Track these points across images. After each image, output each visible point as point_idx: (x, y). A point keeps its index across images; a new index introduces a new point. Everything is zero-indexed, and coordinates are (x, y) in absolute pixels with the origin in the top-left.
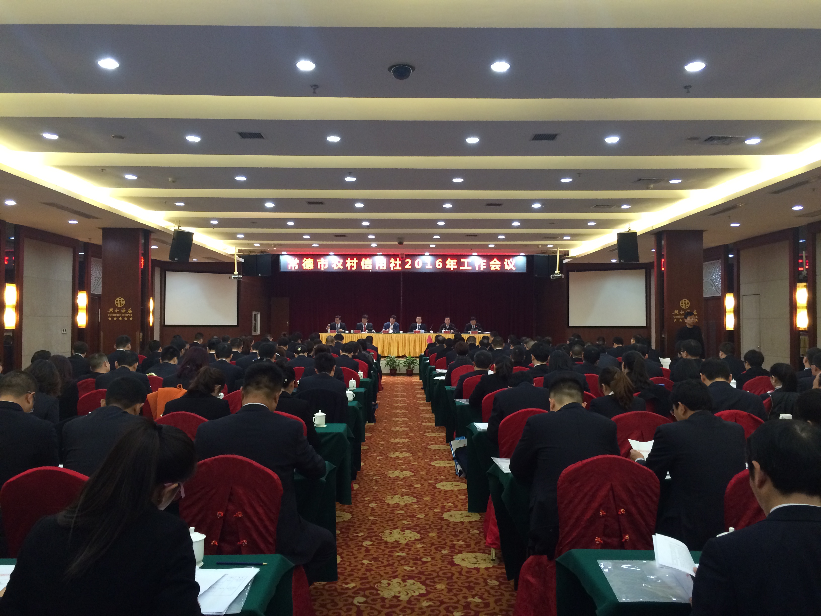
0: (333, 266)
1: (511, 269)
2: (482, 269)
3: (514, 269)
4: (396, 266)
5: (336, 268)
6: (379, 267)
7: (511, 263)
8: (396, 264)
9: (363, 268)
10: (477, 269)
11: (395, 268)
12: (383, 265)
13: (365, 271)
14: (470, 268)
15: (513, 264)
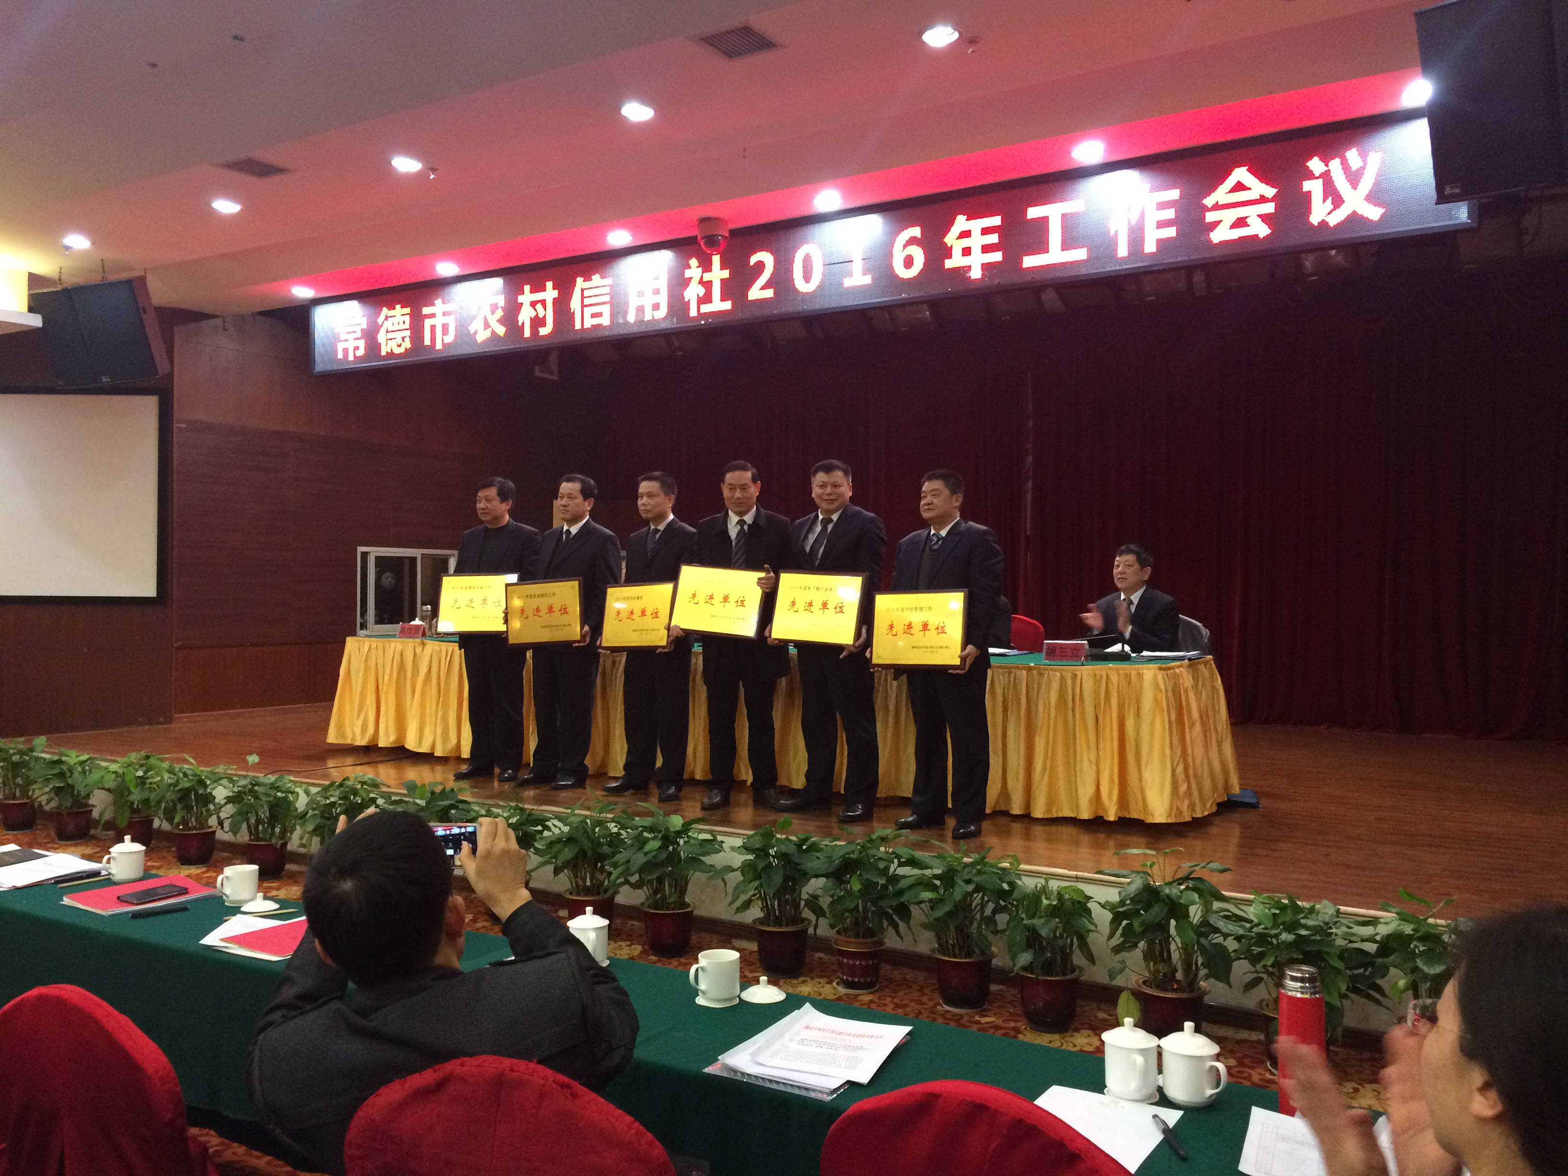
0: (472, 329)
1: (1354, 218)
2: (1150, 247)
3: (1374, 213)
4: (706, 298)
5: (482, 336)
6: (641, 310)
7: (1354, 179)
8: (708, 285)
9: (578, 326)
10: (1123, 251)
11: (705, 308)
12: (656, 299)
13: (588, 336)
14: (1079, 254)
15: (1366, 184)
